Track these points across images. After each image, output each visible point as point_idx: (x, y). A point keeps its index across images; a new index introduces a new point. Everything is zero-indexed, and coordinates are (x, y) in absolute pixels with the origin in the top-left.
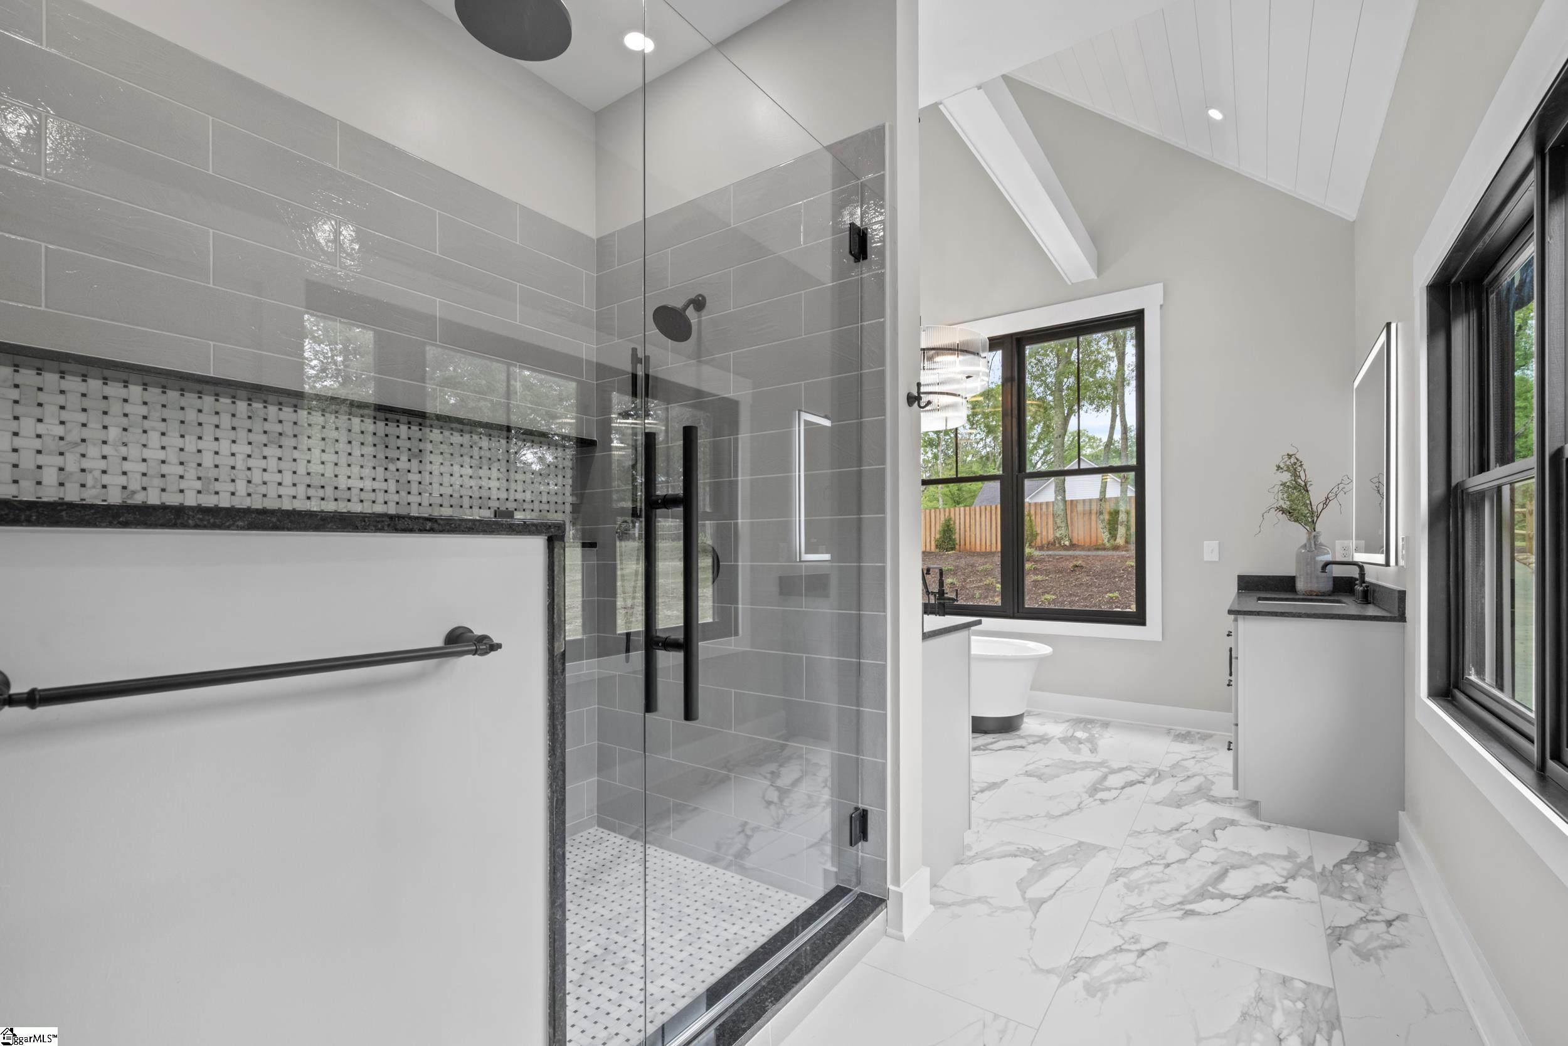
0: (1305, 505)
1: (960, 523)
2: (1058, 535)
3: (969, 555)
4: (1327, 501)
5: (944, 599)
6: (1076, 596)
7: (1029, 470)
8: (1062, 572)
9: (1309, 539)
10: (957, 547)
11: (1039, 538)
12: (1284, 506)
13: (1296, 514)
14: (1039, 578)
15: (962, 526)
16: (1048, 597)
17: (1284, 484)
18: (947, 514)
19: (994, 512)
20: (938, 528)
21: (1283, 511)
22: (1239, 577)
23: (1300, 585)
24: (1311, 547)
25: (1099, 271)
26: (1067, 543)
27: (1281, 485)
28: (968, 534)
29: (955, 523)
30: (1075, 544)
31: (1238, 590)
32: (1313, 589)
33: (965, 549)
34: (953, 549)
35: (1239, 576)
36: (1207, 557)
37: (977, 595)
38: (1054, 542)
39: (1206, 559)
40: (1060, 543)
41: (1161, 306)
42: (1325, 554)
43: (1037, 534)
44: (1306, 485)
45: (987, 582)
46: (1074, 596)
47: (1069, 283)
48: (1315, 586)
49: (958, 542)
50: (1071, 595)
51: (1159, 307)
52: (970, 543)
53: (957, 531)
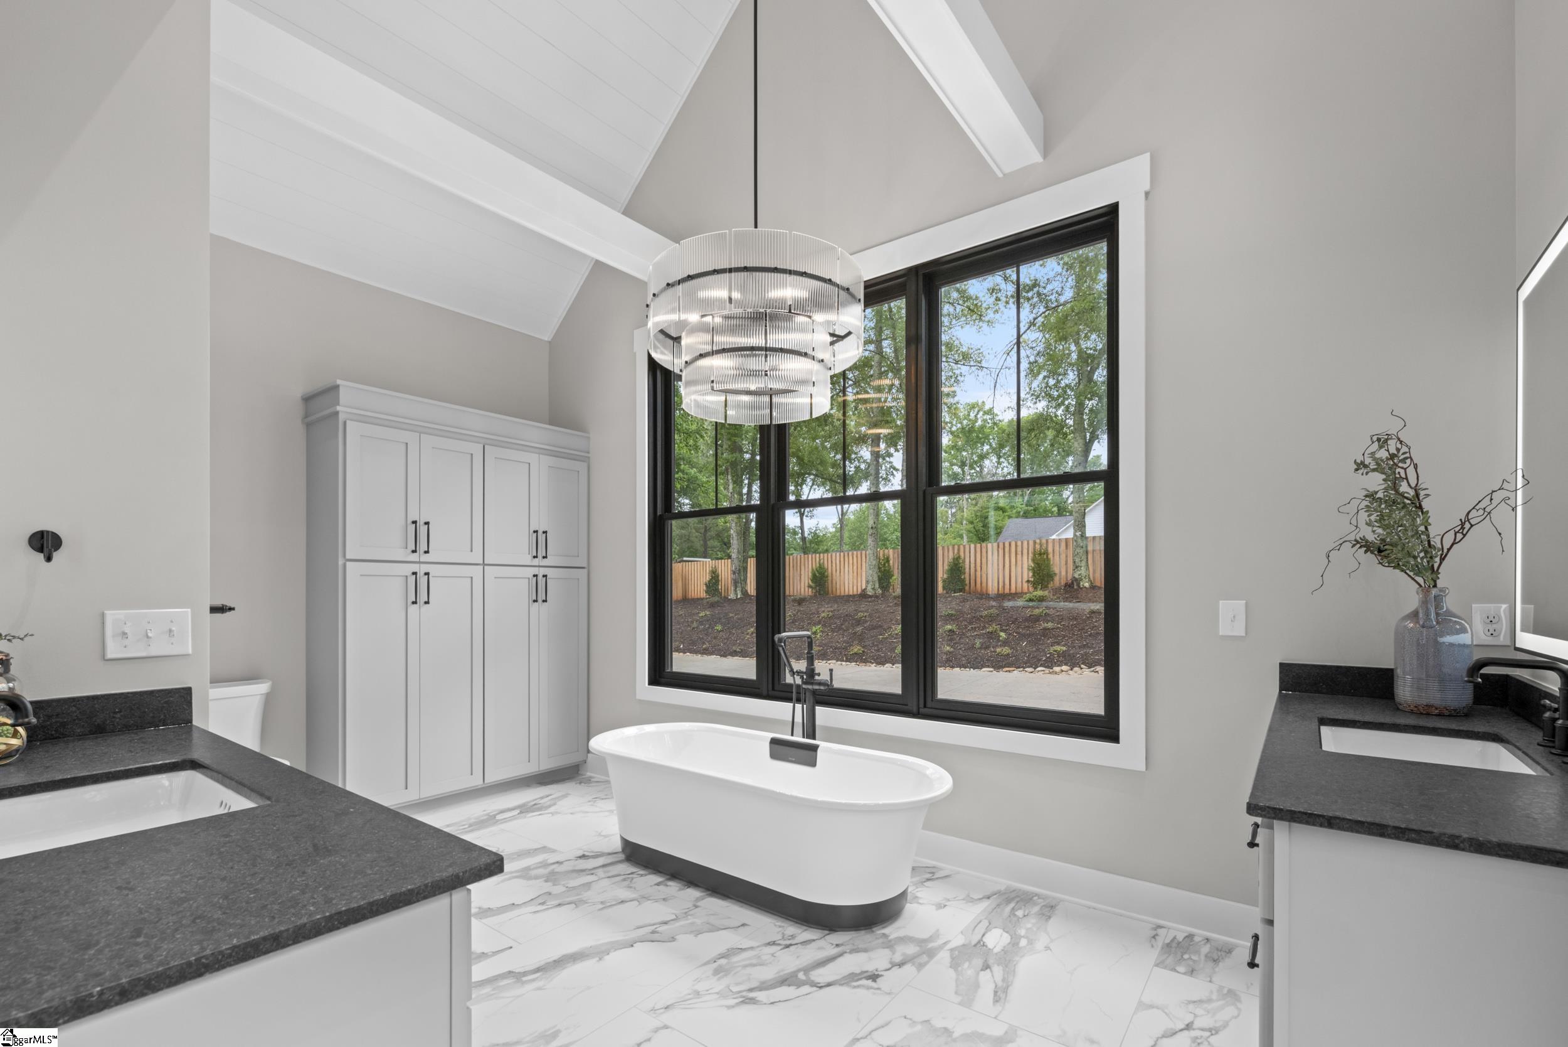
0: (1417, 534)
1: (970, 562)
2: (1076, 576)
3: (977, 598)
4: (1464, 528)
5: (812, 684)
6: (1090, 648)
7: (945, 482)
8: (1076, 619)
9: (1425, 602)
10: (967, 588)
11: (1057, 579)
12: (1371, 537)
13: (1396, 553)
14: (1050, 625)
15: (973, 566)
16: (1058, 648)
17: (1371, 496)
18: (956, 551)
19: (1007, 549)
20: (946, 567)
21: (1367, 546)
22: (1283, 666)
23: (1405, 691)
24: (1427, 614)
25: (1046, 149)
26: (1087, 585)
27: (1366, 496)
28: (978, 574)
29: (964, 561)
30: (1095, 586)
31: (1281, 690)
32: (1432, 702)
33: (975, 592)
34: (960, 590)
35: (1281, 665)
36: (1225, 628)
37: (978, 645)
38: (1072, 583)
39: (1222, 632)
40: (1078, 585)
41: (1147, 194)
42: (1458, 632)
43: (1055, 574)
44: (1417, 495)
45: (990, 629)
46: (1088, 647)
47: (1000, 175)
48: (1434, 696)
49: (967, 582)
50: (1084, 646)
51: (1143, 195)
52: (981, 584)
53: (967, 570)
